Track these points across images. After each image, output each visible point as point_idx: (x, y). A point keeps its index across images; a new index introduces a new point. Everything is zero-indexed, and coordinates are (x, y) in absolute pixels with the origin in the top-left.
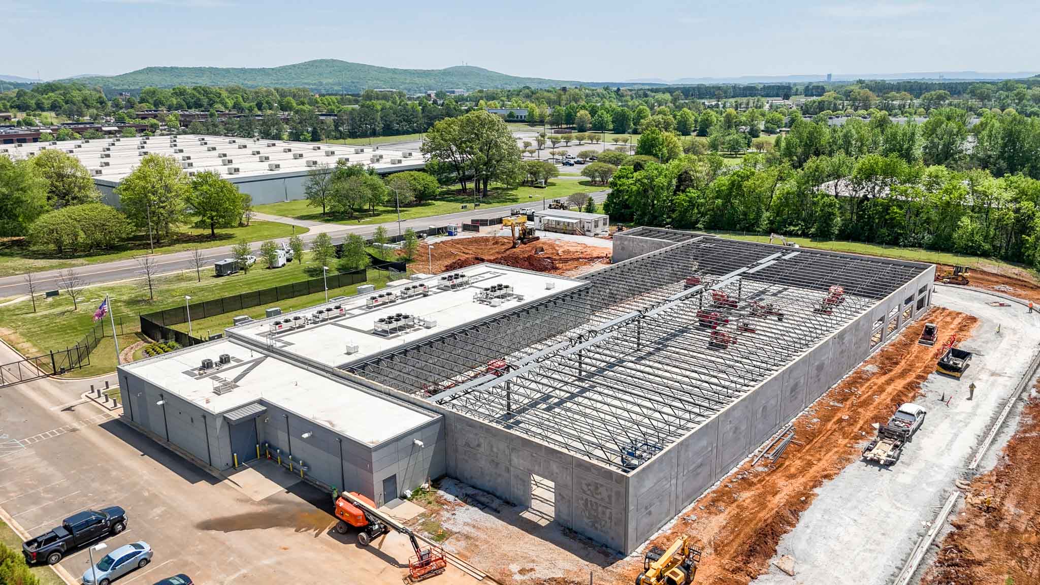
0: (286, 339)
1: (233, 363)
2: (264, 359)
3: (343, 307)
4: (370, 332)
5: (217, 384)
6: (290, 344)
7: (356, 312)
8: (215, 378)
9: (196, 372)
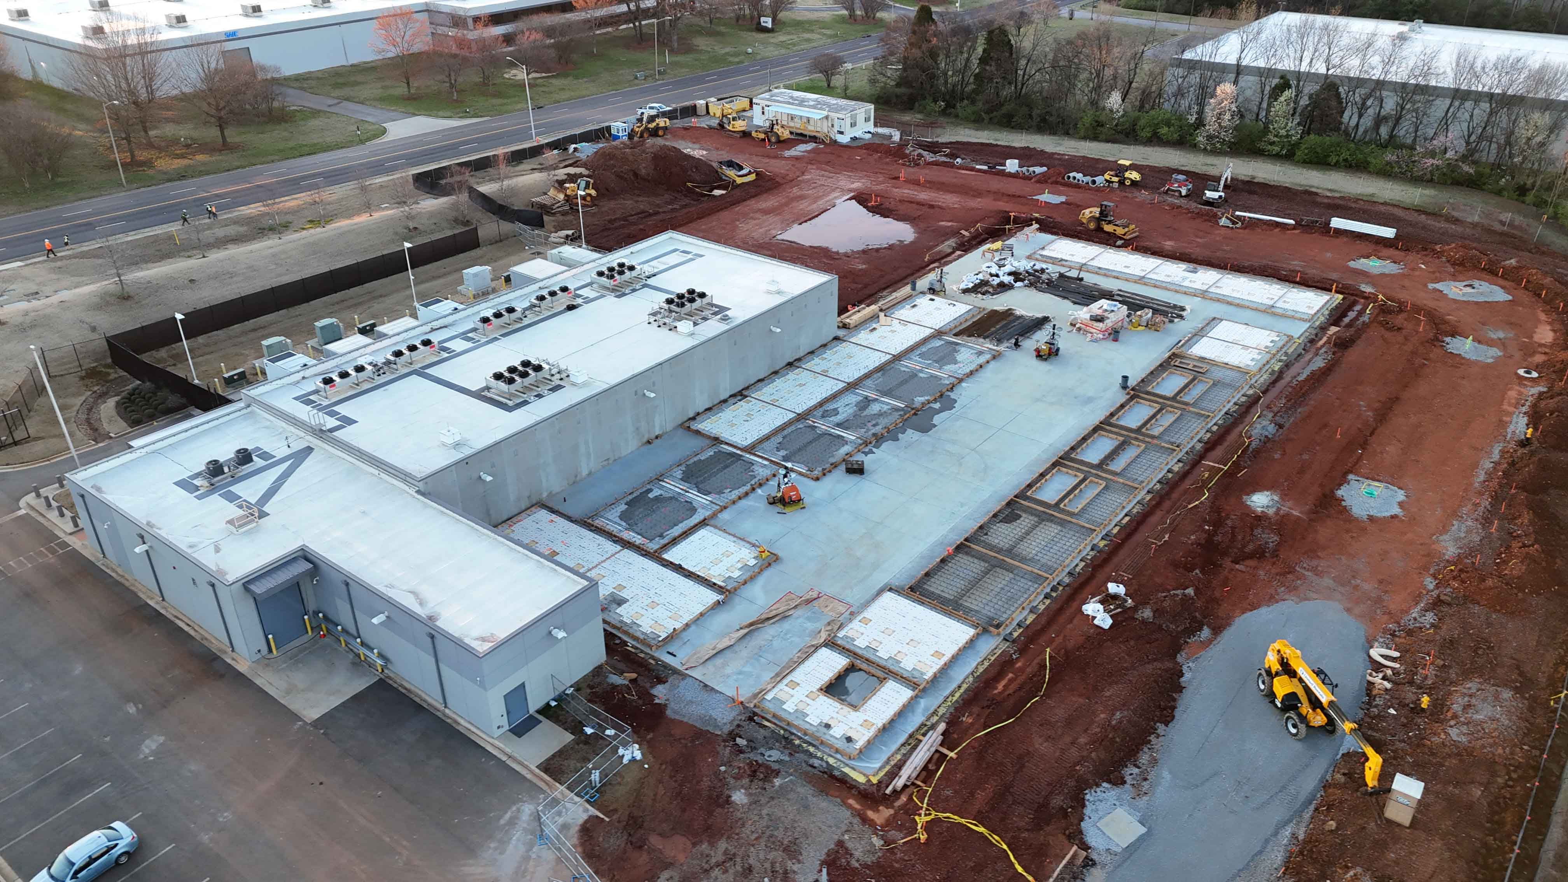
0: (343, 409)
1: (258, 462)
2: (309, 450)
3: (435, 338)
4: (480, 395)
5: (233, 511)
6: (349, 421)
7: (458, 345)
8: (232, 498)
9: (197, 482)
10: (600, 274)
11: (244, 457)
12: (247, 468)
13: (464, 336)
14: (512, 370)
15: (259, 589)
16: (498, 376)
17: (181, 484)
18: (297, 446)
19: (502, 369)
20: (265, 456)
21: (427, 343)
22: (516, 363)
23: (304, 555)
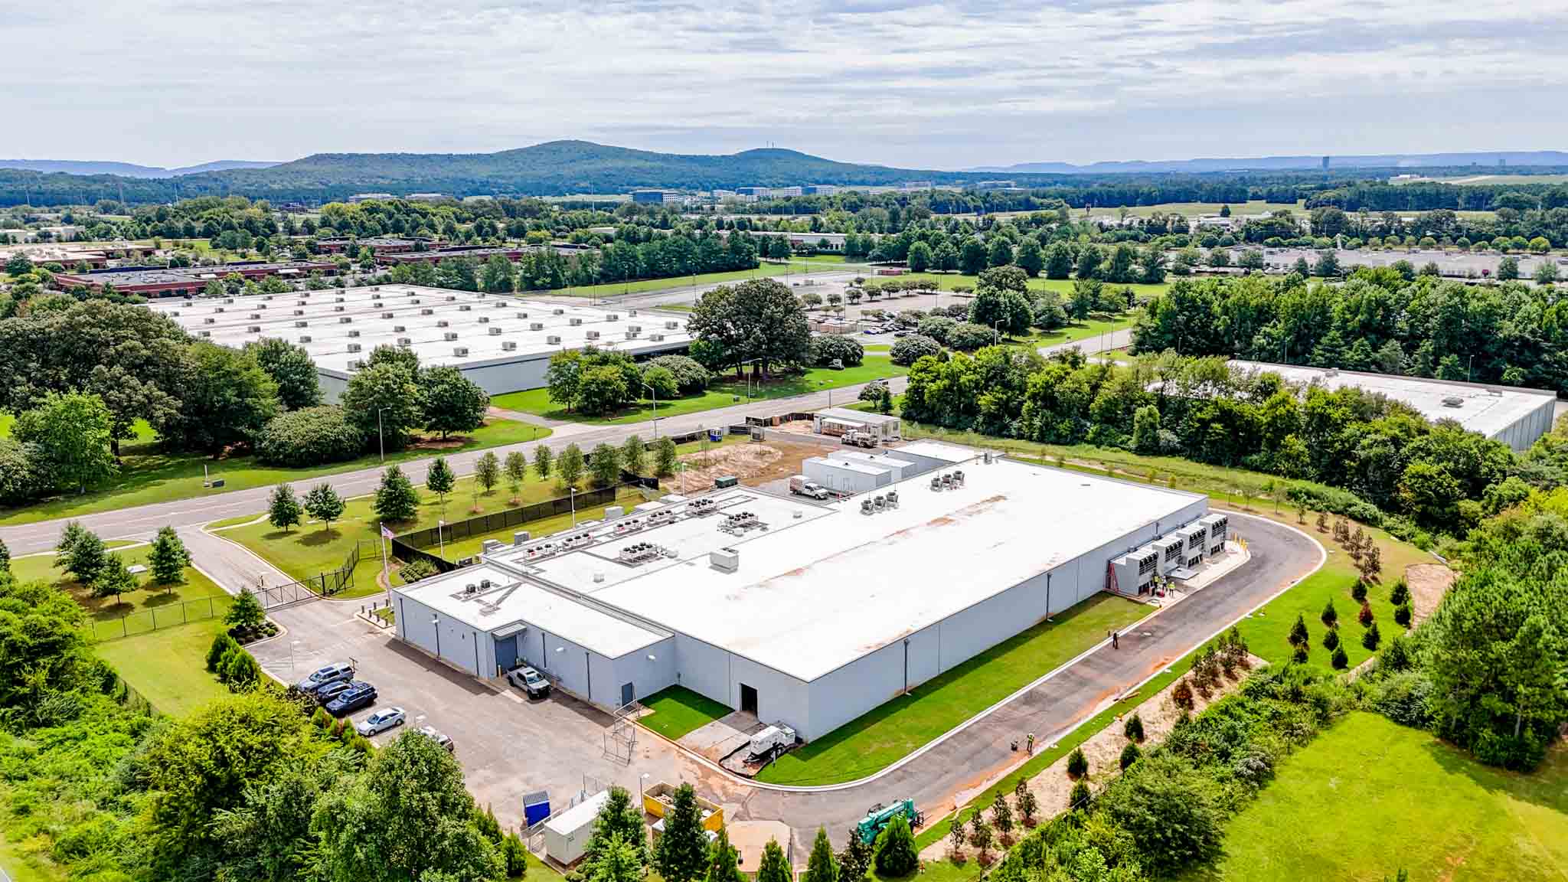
1: (492, 588)
2: (520, 584)
3: (590, 534)
4: (614, 561)
5: (482, 606)
6: (542, 571)
7: (603, 539)
8: (478, 601)
9: (461, 595)
10: (691, 505)
11: (486, 585)
12: (486, 591)
13: (607, 535)
14: (635, 547)
15: (500, 634)
16: (626, 550)
17: (452, 596)
18: (513, 581)
19: (630, 547)
20: (496, 585)
21: (585, 535)
22: (638, 544)
23: (521, 622)
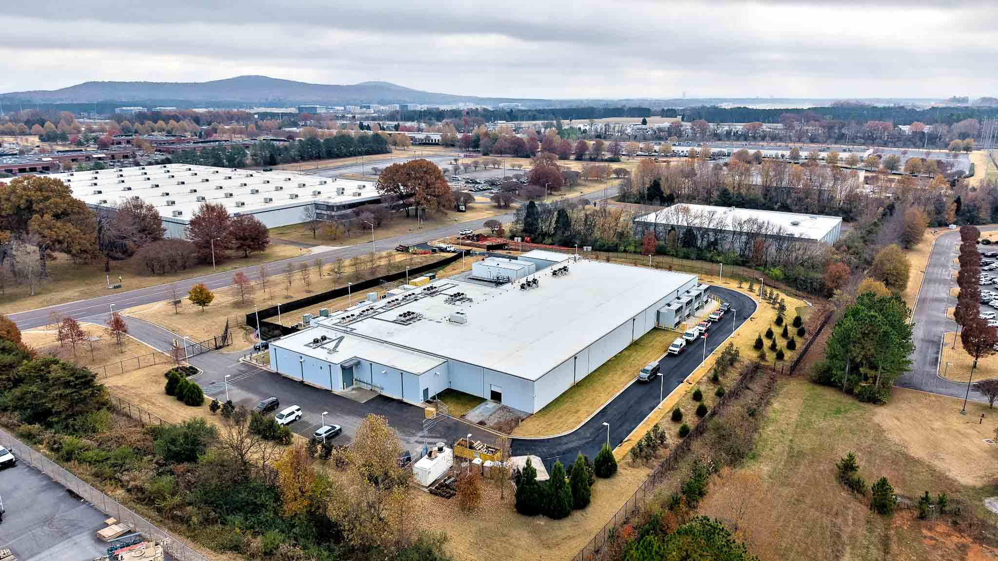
0: (351, 326)
1: (328, 341)
2: (344, 337)
4: (393, 322)
5: (326, 351)
7: (380, 310)
8: (323, 348)
9: (311, 345)
10: (425, 289)
11: (324, 338)
12: (325, 342)
13: (382, 308)
14: (404, 314)
15: (346, 365)
16: (400, 316)
17: (306, 345)
18: (339, 335)
20: (329, 339)
21: (372, 309)
23: (355, 357)
